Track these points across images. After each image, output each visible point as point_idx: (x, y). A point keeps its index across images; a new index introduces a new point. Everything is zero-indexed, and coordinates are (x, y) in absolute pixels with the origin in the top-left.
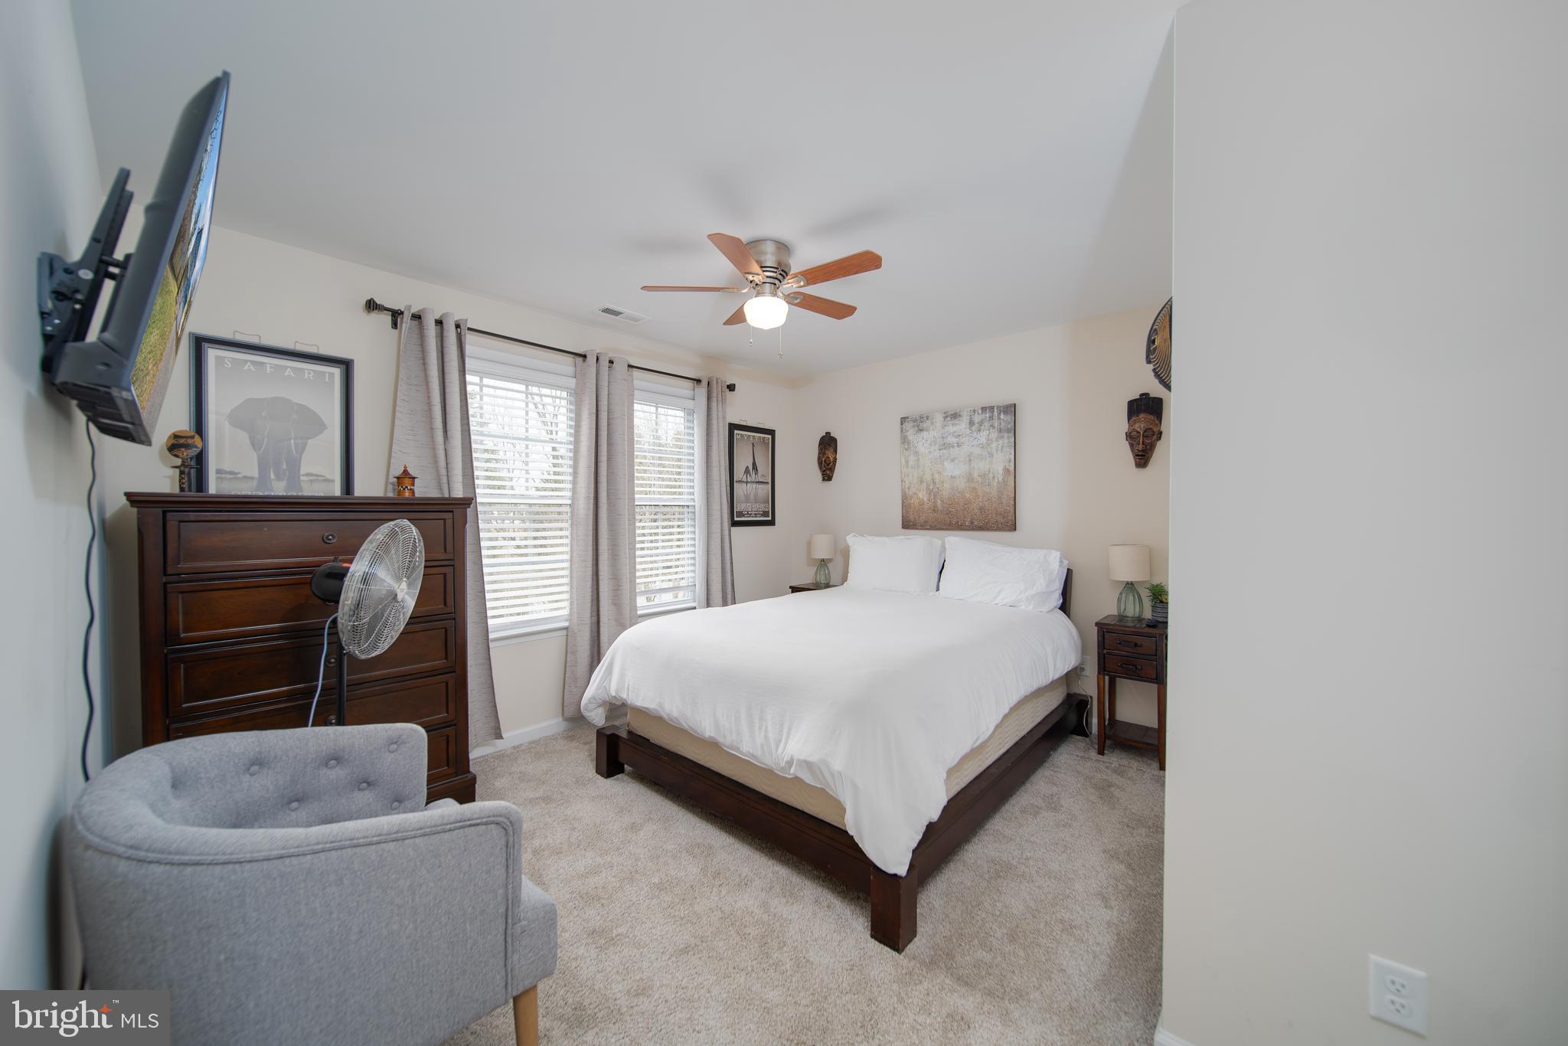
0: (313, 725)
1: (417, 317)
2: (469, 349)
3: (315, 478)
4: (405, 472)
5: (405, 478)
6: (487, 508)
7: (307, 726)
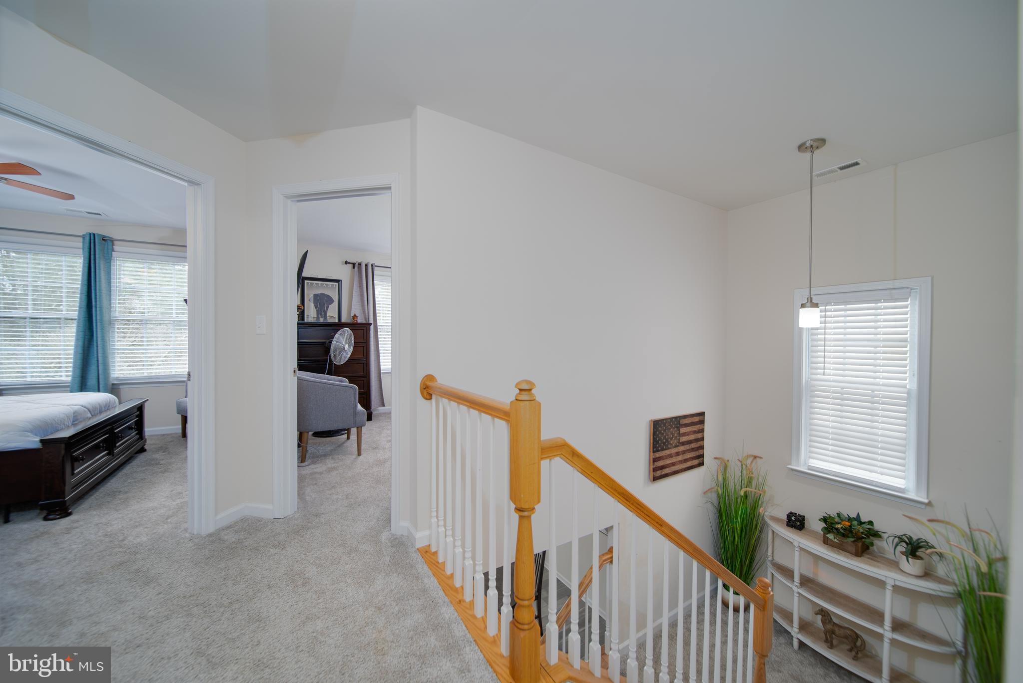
0: (327, 374)
1: (360, 264)
2: (375, 272)
3: (331, 317)
4: (355, 315)
5: (355, 317)
6: (380, 327)
7: (324, 374)
